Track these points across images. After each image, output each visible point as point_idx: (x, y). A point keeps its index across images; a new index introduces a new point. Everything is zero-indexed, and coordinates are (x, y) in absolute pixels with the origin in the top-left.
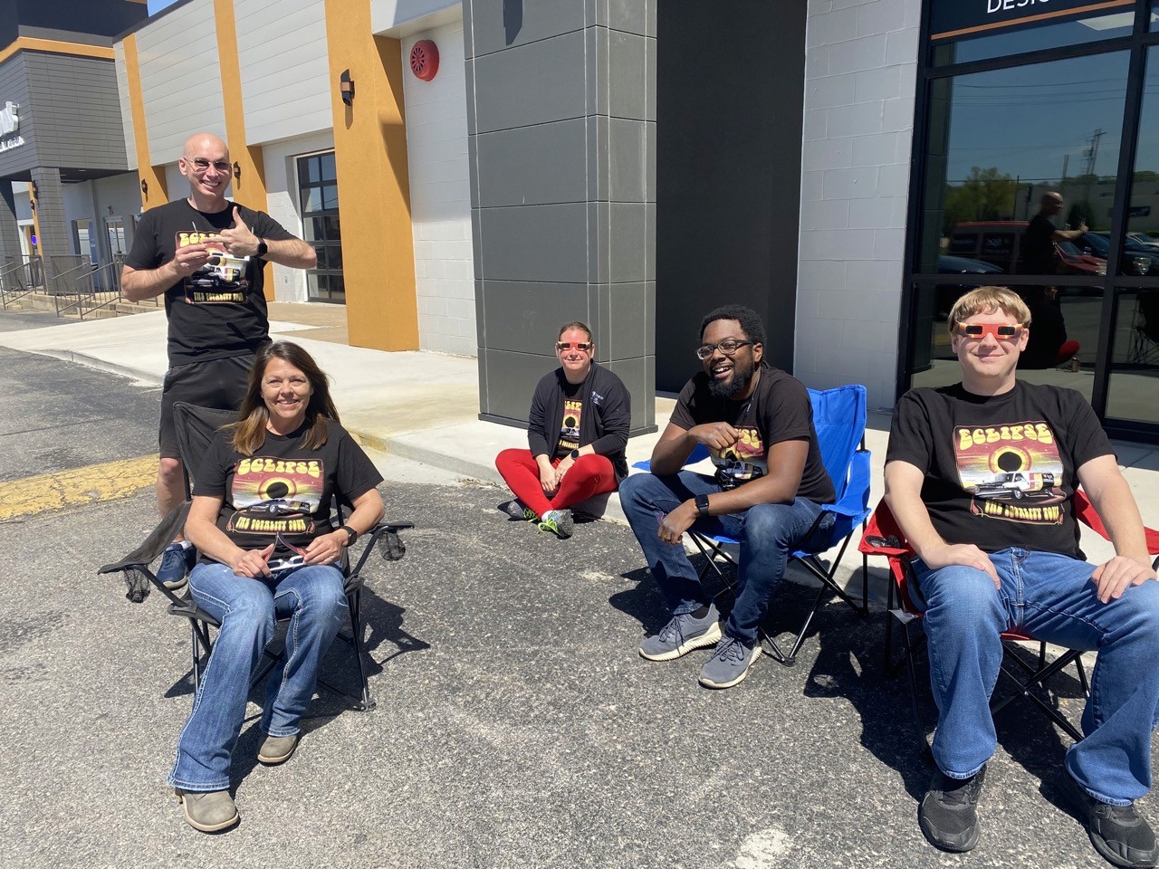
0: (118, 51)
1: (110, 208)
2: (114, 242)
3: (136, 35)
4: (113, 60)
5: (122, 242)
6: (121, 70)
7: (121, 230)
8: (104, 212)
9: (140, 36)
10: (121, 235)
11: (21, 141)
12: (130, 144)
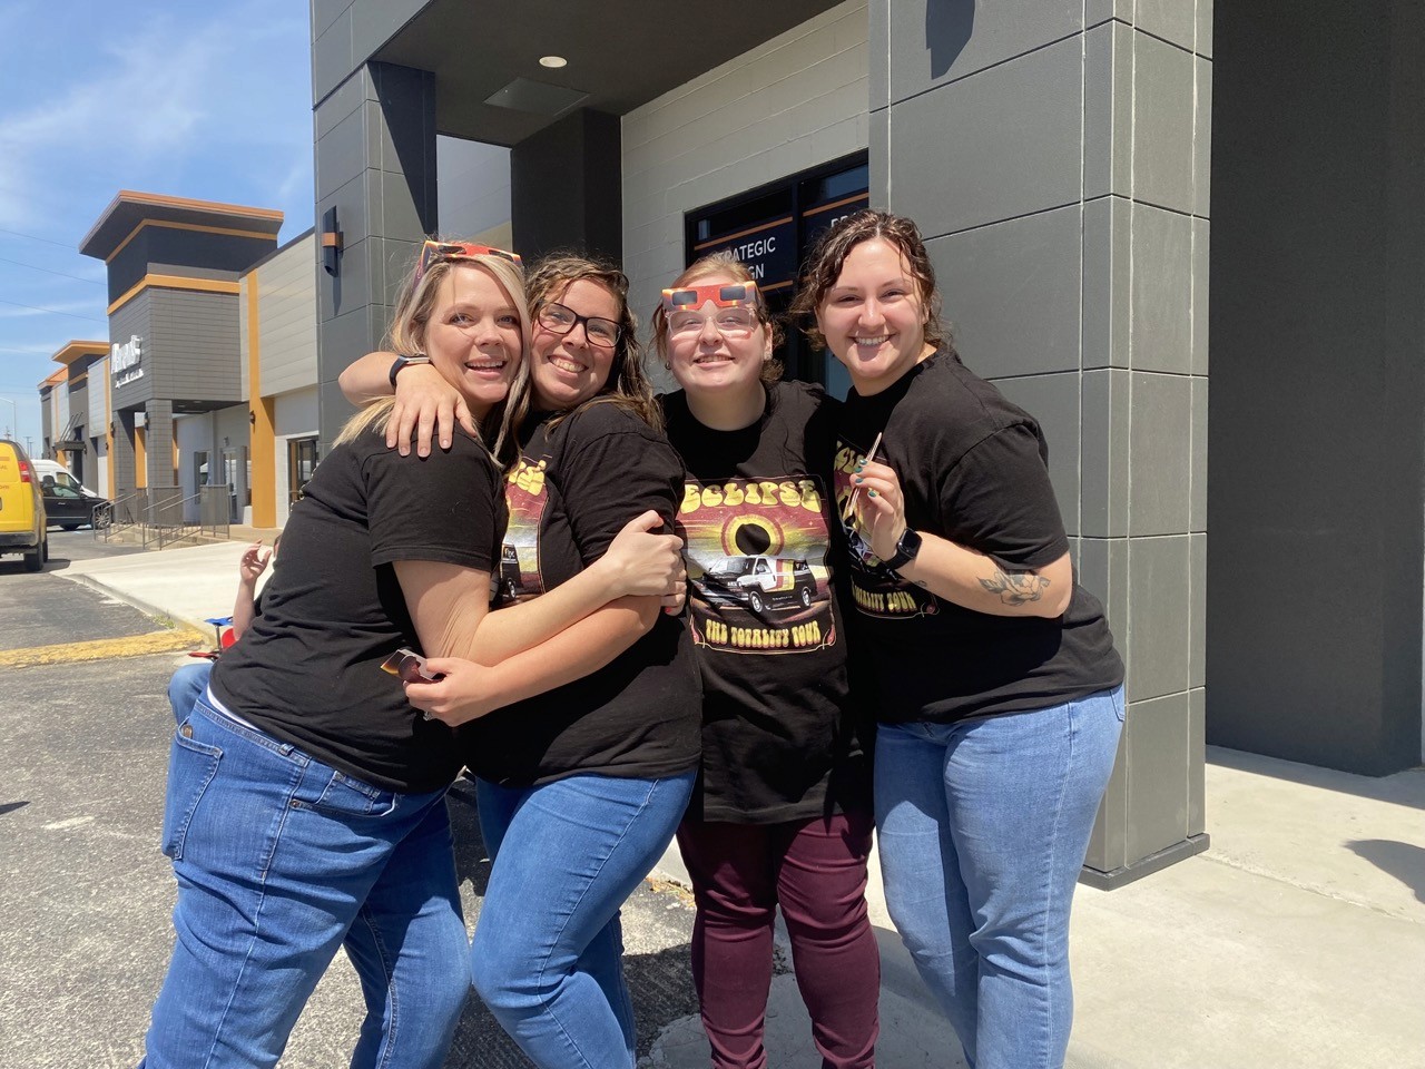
0: (242, 285)
1: (226, 439)
2: (228, 474)
3: (257, 270)
4: (238, 295)
5: (234, 474)
6: (244, 304)
7: (234, 461)
8: (222, 443)
9: (261, 272)
10: (234, 467)
11: (141, 373)
12: (245, 375)
